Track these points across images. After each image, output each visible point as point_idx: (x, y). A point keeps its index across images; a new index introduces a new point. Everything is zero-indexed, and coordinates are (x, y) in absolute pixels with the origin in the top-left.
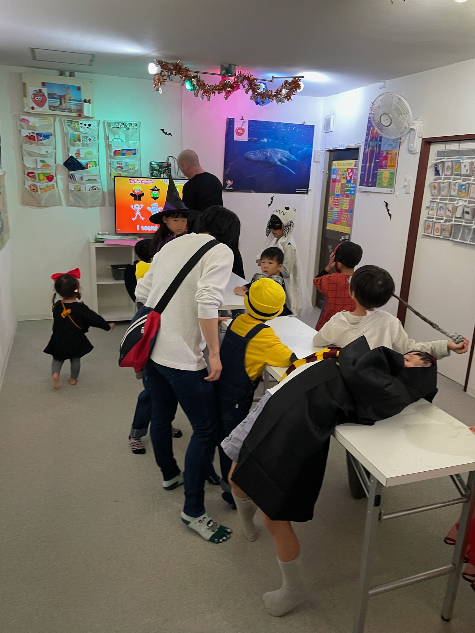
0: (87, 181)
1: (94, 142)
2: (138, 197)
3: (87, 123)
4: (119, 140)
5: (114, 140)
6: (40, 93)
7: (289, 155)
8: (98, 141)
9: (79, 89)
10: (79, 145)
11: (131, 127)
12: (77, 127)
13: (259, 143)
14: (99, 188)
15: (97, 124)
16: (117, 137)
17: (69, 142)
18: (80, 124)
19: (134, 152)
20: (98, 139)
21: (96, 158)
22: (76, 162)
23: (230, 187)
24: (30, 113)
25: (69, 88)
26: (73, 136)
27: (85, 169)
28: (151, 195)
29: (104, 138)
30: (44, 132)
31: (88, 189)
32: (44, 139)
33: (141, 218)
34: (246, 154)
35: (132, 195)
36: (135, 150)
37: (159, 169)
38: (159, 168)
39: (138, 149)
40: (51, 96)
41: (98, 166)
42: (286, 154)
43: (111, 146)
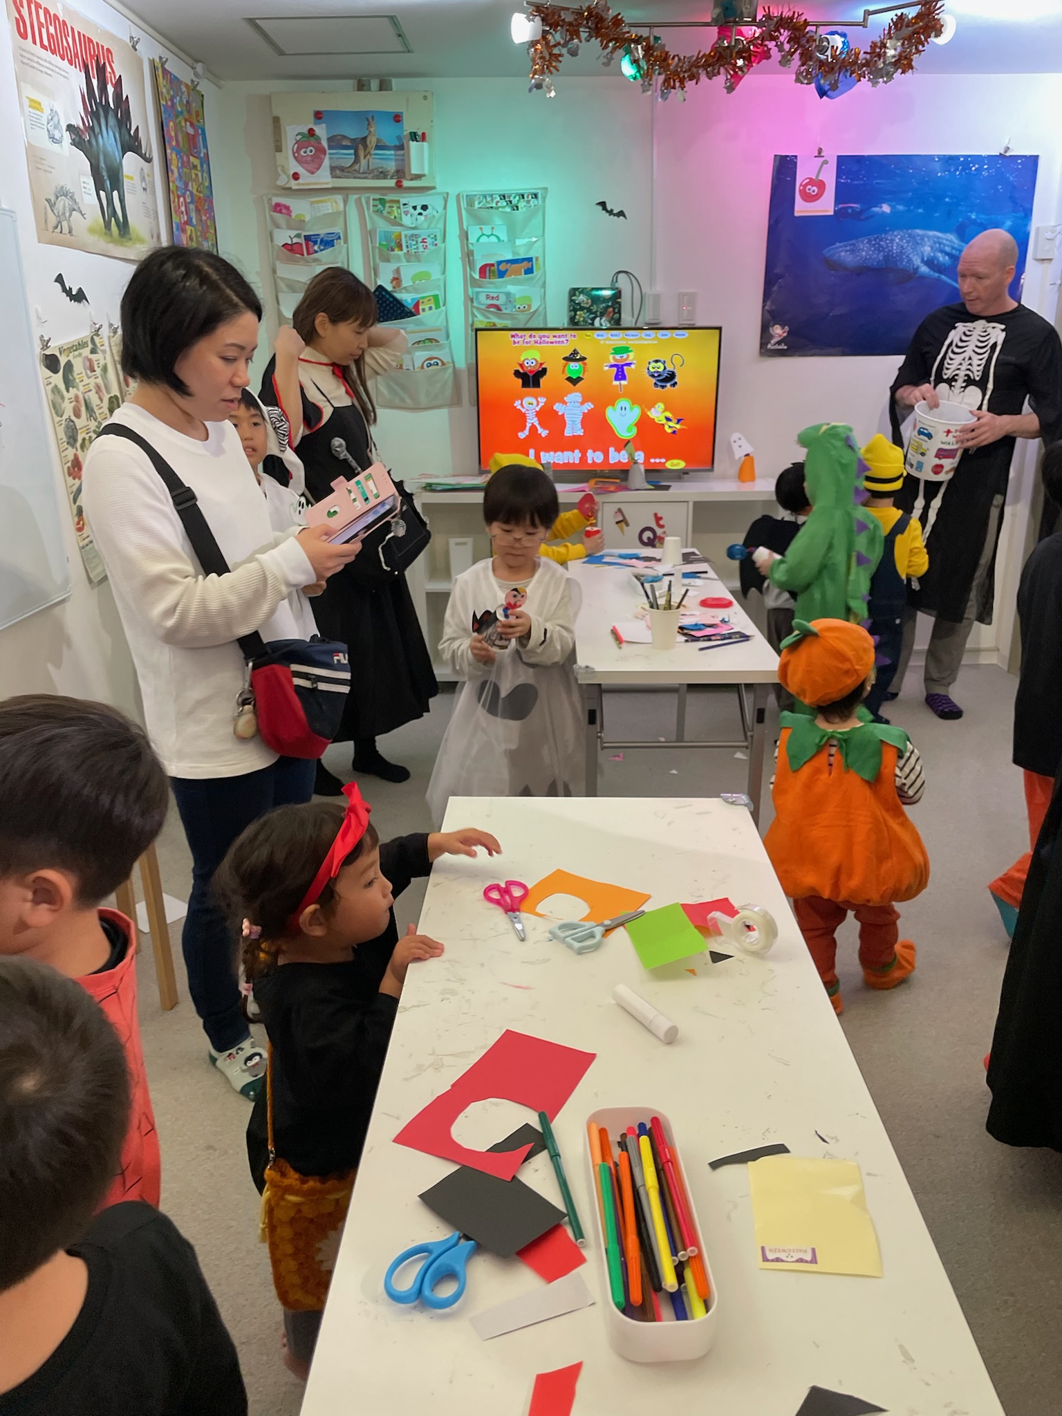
0: (416, 345)
1: (434, 247)
2: (531, 378)
3: (419, 200)
4: (493, 239)
5: (481, 240)
6: (312, 139)
7: (956, 246)
8: (443, 245)
9: (397, 118)
10: (398, 259)
11: (522, 204)
12: (396, 214)
13: (867, 218)
14: (445, 361)
15: (443, 203)
16: (487, 230)
17: (377, 250)
18: (402, 206)
19: (526, 265)
20: (444, 241)
21: (439, 290)
22: (391, 299)
23: (779, 343)
24: (290, 189)
25: (375, 118)
26: (387, 236)
27: (413, 315)
28: (563, 372)
29: (460, 236)
30: (322, 231)
31: (418, 364)
32: (321, 250)
33: (539, 432)
34: (827, 252)
35: (517, 373)
36: (530, 260)
37: (592, 305)
38: (590, 304)
39: (537, 258)
40: (335, 142)
41: (444, 308)
42: (948, 243)
43: (473, 256)
